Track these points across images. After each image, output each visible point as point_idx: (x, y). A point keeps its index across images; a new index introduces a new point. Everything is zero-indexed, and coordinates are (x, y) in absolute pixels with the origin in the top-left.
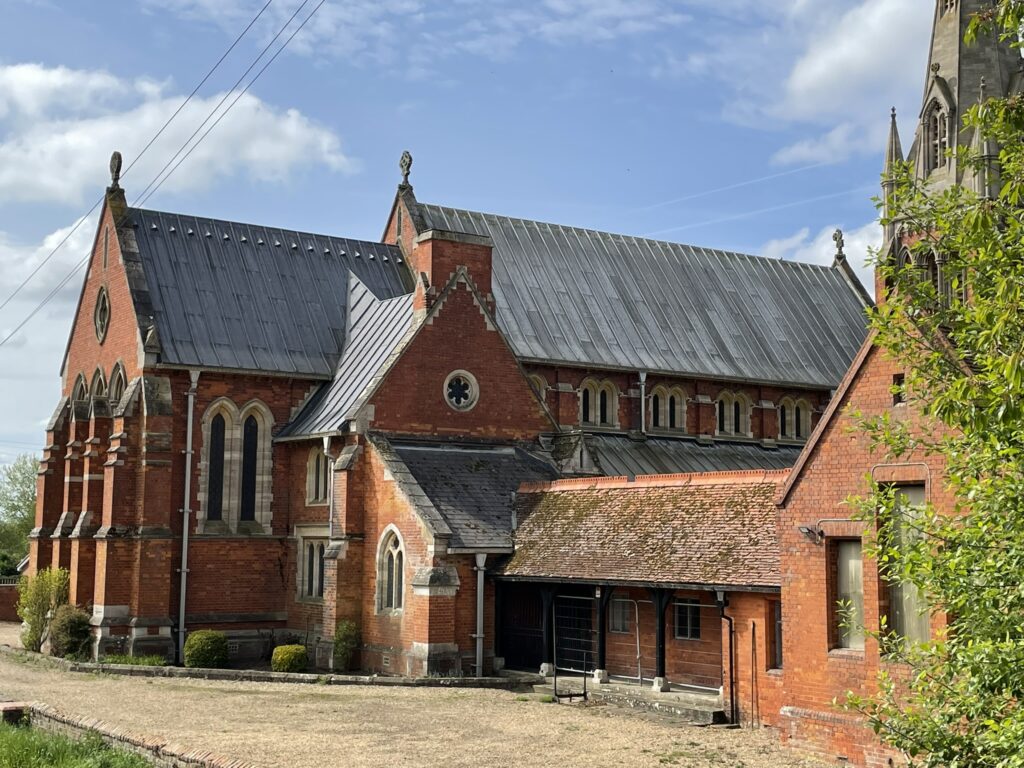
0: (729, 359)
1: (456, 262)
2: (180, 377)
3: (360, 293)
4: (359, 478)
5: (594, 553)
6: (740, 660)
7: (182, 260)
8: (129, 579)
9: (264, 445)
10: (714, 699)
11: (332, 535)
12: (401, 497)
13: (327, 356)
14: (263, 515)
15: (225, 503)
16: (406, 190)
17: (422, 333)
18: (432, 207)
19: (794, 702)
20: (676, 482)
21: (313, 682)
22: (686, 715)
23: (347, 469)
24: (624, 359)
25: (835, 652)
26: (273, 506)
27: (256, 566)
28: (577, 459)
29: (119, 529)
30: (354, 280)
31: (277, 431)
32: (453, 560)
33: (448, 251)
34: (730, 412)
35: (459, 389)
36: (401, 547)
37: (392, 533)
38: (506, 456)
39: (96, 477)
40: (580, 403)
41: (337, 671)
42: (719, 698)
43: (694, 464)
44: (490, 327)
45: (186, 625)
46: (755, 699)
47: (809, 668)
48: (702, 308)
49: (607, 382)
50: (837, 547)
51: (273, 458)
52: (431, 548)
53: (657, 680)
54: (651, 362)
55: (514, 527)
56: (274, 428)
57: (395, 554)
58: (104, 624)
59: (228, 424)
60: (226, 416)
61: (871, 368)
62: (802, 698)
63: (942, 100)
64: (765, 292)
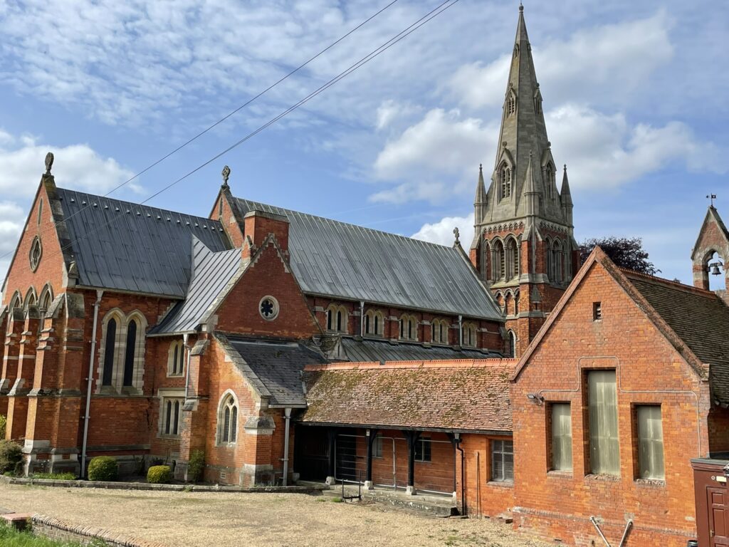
0: (407, 297)
1: (268, 230)
2: (90, 294)
3: (199, 247)
4: (207, 359)
5: (364, 409)
6: (468, 476)
7: (90, 221)
8: (51, 423)
9: (140, 339)
10: (449, 500)
11: (188, 397)
12: (237, 372)
13: (181, 284)
14: (138, 382)
15: (114, 374)
16: (225, 188)
17: (248, 273)
18: (240, 200)
19: (522, 504)
20: (414, 365)
21: (181, 490)
22: (432, 510)
23: (201, 355)
24: (351, 293)
25: (551, 472)
26: (144, 376)
27: (133, 415)
28: (336, 352)
29: (46, 390)
30: (195, 240)
31: (148, 330)
32: (272, 412)
33: (264, 223)
34: (406, 326)
35: (267, 307)
36: (236, 403)
37: (229, 394)
38: (294, 348)
39: (28, 356)
40: (327, 318)
41: (190, 482)
42: (454, 498)
43: (389, 355)
44: (287, 270)
45: (87, 453)
46: (479, 501)
47: (534, 483)
48: (390, 267)
49: (342, 306)
50: (551, 407)
51: (146, 346)
52: (258, 405)
53: (408, 488)
54: (366, 296)
55: (305, 391)
56: (147, 328)
57: (231, 408)
58: (33, 452)
59: (118, 325)
60: (117, 320)
61: (577, 298)
62: (528, 501)
63: (508, 161)
64: (421, 260)
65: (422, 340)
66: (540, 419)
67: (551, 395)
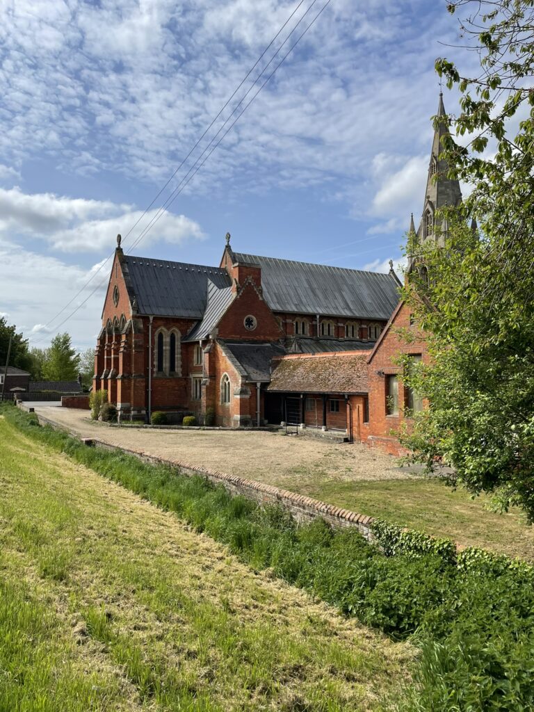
0: (350, 310)
1: (247, 275)
2: (146, 319)
3: (212, 287)
4: (213, 356)
5: (300, 382)
6: (354, 419)
7: (145, 275)
8: (130, 394)
9: (178, 344)
10: (344, 434)
11: (204, 376)
12: (229, 362)
13: (200, 310)
14: (178, 369)
15: (164, 365)
16: (228, 247)
17: (235, 301)
18: (238, 254)
19: (373, 434)
20: (330, 355)
21: (198, 429)
22: (334, 439)
23: (209, 352)
24: (311, 310)
25: (388, 416)
26: (182, 366)
27: (176, 388)
28: (294, 347)
29: (125, 375)
30: (210, 282)
31: (182, 338)
32: (248, 385)
33: (245, 270)
34: (350, 329)
35: (249, 322)
36: (229, 380)
37: (226, 375)
38: (267, 347)
39: (116, 356)
40: (295, 327)
41: (207, 426)
42: (346, 433)
43: (337, 348)
44: (261, 299)
45: (151, 410)
46: (359, 433)
47: (379, 422)
48: (340, 291)
49: (305, 319)
50: (389, 378)
51: (181, 348)
52: (240, 381)
53: (323, 427)
54: (321, 311)
55: (271, 372)
56: (181, 337)
57: (227, 383)
58: (121, 410)
59: (164, 336)
60: (163, 333)
61: (402, 312)
62: (376, 432)
63: (430, 210)
64: (363, 284)
65: (362, 337)
66: (382, 385)
67: (387, 371)
